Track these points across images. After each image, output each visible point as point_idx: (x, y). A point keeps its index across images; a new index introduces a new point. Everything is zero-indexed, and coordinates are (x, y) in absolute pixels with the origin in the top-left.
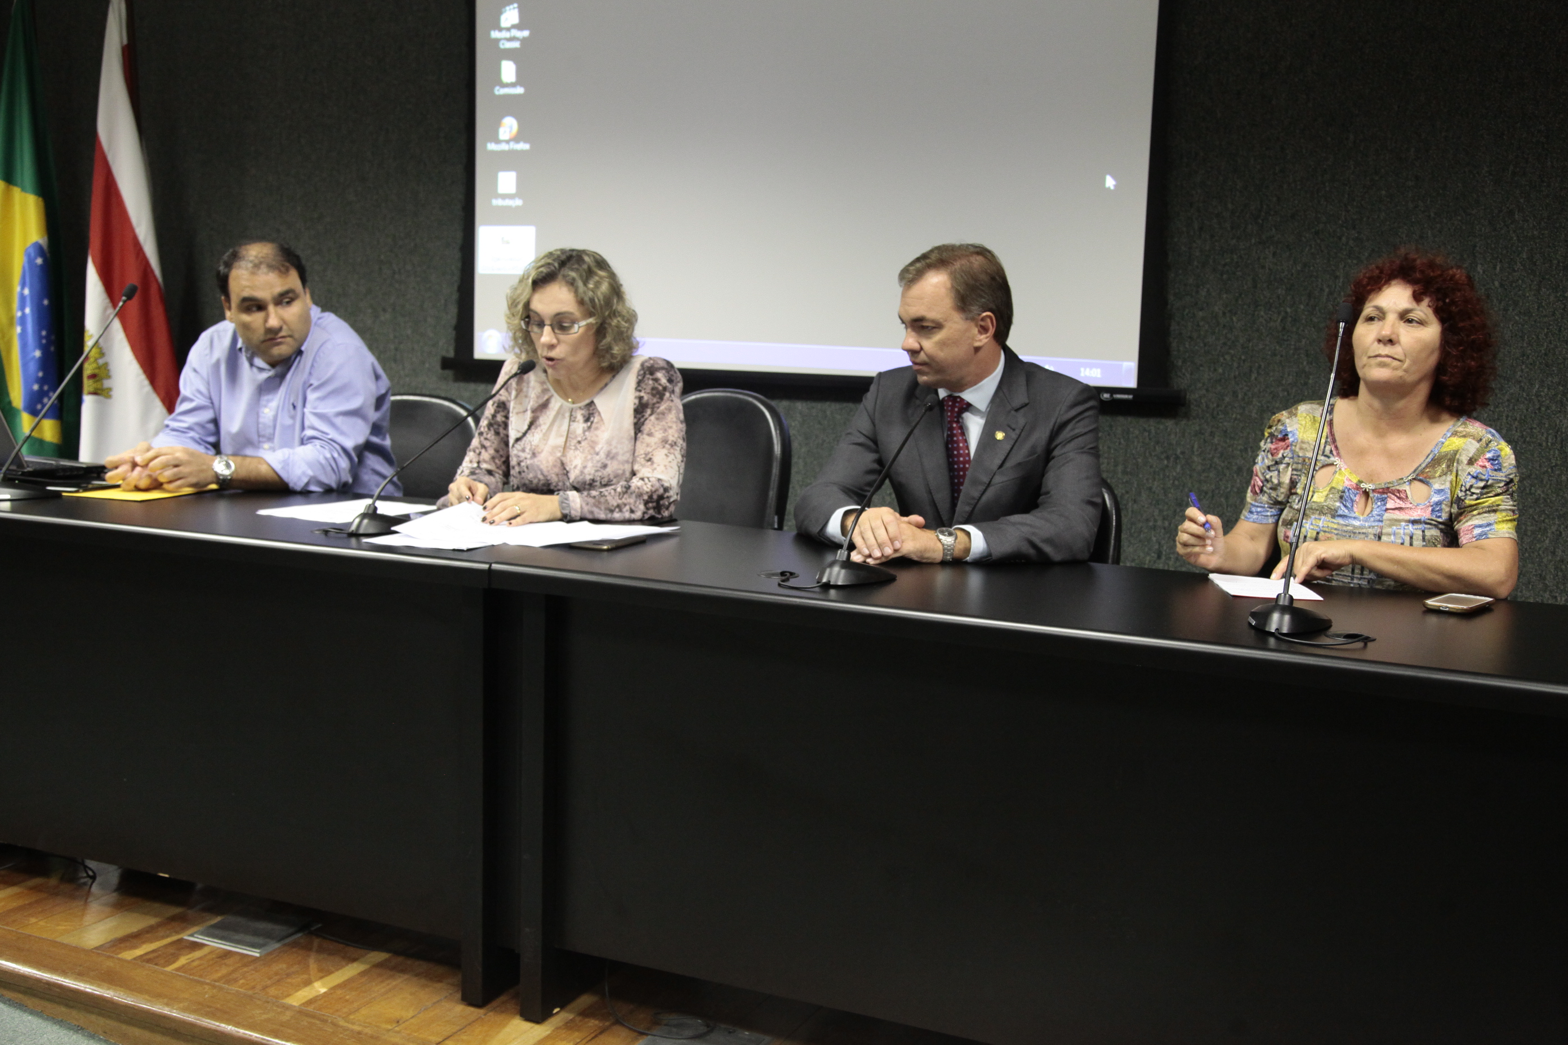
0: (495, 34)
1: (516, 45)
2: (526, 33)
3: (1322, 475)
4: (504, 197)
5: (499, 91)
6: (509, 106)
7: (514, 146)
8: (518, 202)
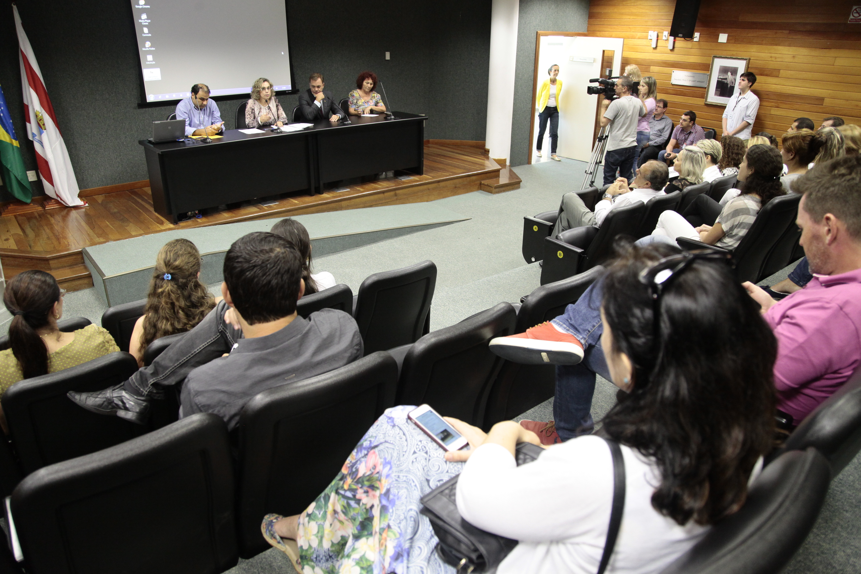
0: (140, 21)
1: (147, 24)
2: (150, 21)
3: (360, 100)
4: (150, 61)
5: (144, 35)
6: (147, 39)
7: (150, 49)
8: (154, 63)
